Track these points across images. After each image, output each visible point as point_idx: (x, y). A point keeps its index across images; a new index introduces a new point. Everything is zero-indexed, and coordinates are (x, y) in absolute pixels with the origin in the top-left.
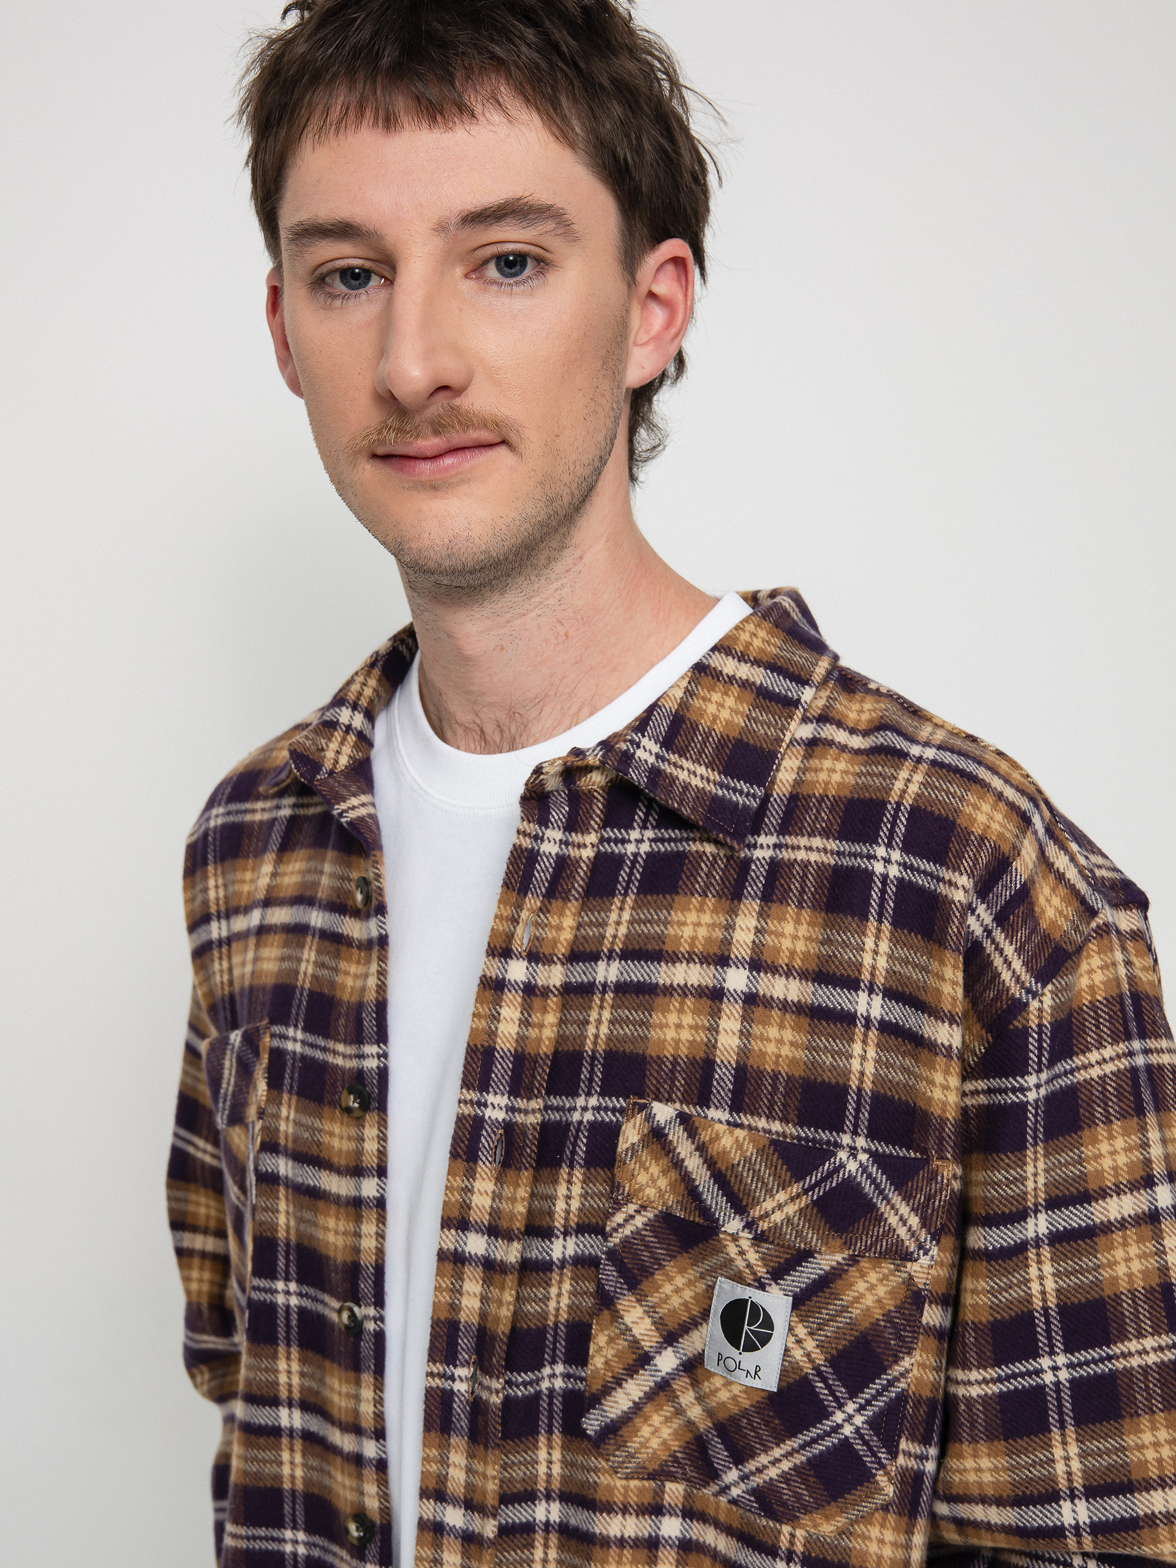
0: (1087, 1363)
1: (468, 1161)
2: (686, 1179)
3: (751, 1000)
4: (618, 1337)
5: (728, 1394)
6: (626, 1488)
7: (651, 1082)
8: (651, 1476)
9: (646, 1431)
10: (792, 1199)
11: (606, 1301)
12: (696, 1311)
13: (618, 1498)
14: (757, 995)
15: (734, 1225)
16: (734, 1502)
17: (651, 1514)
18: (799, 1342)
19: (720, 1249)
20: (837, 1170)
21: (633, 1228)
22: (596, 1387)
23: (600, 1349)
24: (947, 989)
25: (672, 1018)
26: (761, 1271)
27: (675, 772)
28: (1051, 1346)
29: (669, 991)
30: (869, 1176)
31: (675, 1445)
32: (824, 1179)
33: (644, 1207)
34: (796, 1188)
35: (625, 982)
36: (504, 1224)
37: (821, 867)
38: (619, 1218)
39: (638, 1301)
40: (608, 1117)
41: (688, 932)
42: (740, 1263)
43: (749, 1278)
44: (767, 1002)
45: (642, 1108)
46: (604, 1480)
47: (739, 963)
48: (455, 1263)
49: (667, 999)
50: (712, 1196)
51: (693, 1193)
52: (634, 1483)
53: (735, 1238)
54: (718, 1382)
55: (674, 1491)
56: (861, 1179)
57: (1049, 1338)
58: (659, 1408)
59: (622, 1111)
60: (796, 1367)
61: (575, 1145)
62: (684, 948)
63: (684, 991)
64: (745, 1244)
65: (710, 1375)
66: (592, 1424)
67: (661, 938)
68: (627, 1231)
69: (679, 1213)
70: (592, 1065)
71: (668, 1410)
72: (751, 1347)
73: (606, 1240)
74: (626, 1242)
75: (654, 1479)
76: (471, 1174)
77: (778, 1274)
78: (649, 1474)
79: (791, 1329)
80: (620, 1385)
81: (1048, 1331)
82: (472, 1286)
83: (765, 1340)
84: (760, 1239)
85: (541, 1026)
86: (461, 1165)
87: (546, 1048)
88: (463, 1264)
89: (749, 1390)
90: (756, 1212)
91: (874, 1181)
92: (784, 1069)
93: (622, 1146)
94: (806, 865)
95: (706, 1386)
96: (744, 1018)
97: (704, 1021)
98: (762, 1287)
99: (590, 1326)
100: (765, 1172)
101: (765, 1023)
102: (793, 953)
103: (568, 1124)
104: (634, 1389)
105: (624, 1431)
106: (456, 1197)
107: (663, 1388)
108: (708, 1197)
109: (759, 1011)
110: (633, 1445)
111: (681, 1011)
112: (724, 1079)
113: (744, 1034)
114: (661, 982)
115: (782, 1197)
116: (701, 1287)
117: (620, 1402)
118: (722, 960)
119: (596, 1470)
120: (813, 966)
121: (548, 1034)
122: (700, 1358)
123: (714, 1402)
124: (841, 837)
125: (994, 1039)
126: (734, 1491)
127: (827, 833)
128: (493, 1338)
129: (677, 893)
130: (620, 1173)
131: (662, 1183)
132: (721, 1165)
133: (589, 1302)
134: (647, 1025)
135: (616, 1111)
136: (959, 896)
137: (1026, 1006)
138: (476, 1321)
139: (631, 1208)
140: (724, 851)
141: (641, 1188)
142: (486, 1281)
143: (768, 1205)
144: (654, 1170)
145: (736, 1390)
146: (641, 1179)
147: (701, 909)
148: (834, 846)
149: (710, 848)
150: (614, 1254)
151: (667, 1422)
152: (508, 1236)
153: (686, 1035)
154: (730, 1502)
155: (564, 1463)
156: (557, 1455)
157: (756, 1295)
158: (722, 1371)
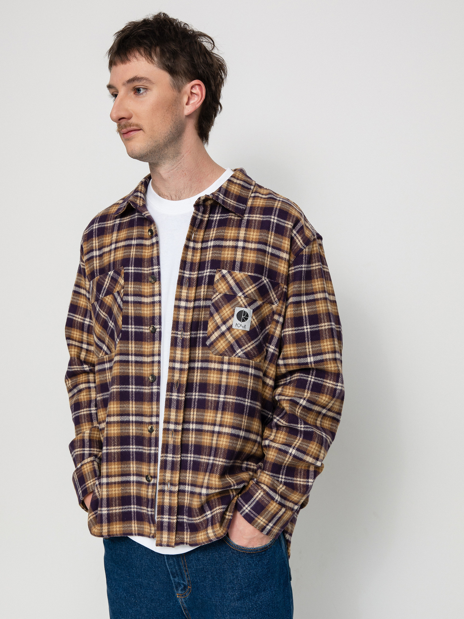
0: (314, 328)
1: (181, 285)
2: (230, 285)
3: (244, 248)
4: (213, 323)
5: (238, 333)
6: (215, 357)
7: (221, 266)
8: (221, 355)
9: (219, 344)
10: (253, 288)
11: (211, 315)
12: (230, 315)
13: (213, 359)
14: (245, 247)
15: (240, 294)
16: (239, 357)
17: (221, 363)
18: (254, 320)
19: (237, 300)
20: (262, 282)
21: (218, 298)
22: (209, 334)
23: (210, 326)
24: (286, 246)
25: (226, 252)
26: (246, 304)
27: (227, 201)
28: (306, 324)
29: (225, 247)
31: (226, 348)
32: (260, 284)
33: (220, 293)
34: (254, 285)
35: (215, 245)
36: (189, 299)
37: (259, 221)
38: (215, 296)
39: (218, 314)
40: (212, 274)
41: (229, 235)
42: (241, 303)
43: (243, 306)
44: (247, 249)
45: (220, 271)
46: (210, 355)
47: (241, 241)
48: (178, 307)
49: (225, 249)
50: (236, 289)
51: (231, 288)
52: (217, 356)
53: (240, 297)
54: (236, 330)
55: (226, 358)
56: (267, 285)
57: (306, 322)
58: (222, 339)
59: (215, 272)
60: (253, 325)
61: (205, 280)
62: (229, 238)
63: (229, 247)
64: (242, 298)
65: (233, 329)
66: (208, 343)
67: (223, 236)
68: (216, 299)
69: (228, 293)
70: (208, 263)
71: (224, 339)
72: (243, 321)
73: (212, 301)
74: (216, 301)
75: (221, 356)
76: (181, 288)
77: (249, 305)
78: (220, 354)
79: (252, 317)
80: (214, 333)
81: (306, 321)
82: (182, 313)
83: (247, 319)
84: (246, 297)
85: (196, 256)
86: (179, 286)
87: (198, 261)
88: (180, 307)
89: (243, 331)
90: (245, 291)
91: (269, 286)
92: (251, 262)
93: (215, 280)
94: (255, 220)
95: (233, 332)
96: (242, 252)
97: (233, 253)
98: (246, 307)
99: (208, 321)
100: (247, 282)
101: (247, 253)
102: (253, 238)
103: (203, 276)
104: (216, 334)
105: (215, 344)
106: (178, 293)
107: (223, 334)
108: (234, 289)
109: (245, 250)
110: (216, 347)
111: (228, 251)
112: (238, 264)
113: (242, 255)
114: (224, 245)
115: (251, 287)
116: (231, 310)
117: (213, 338)
118: (237, 240)
119: (209, 353)
120: (257, 240)
121: (198, 258)
122: (231, 326)
123: (235, 335)
124: (263, 215)
125: (296, 257)
126: (239, 354)
127: (260, 214)
128: (187, 324)
129: (226, 226)
130: (215, 286)
131: (224, 287)
132: (238, 281)
133: (208, 316)
134: (221, 254)
135: (214, 272)
136: (289, 226)
137: (303, 250)
138: (183, 321)
139: (217, 294)
140: (236, 218)
141: (220, 289)
142: (185, 312)
143: (248, 289)
144: (223, 285)
145: (240, 331)
146: (220, 287)
147: (232, 230)
148: (262, 216)
149: (233, 217)
150: (213, 304)
151: (224, 342)
152: (190, 301)
153: (229, 256)
154: (238, 357)
155: (202, 353)
156: (200, 352)
157: (245, 309)
158: (237, 327)
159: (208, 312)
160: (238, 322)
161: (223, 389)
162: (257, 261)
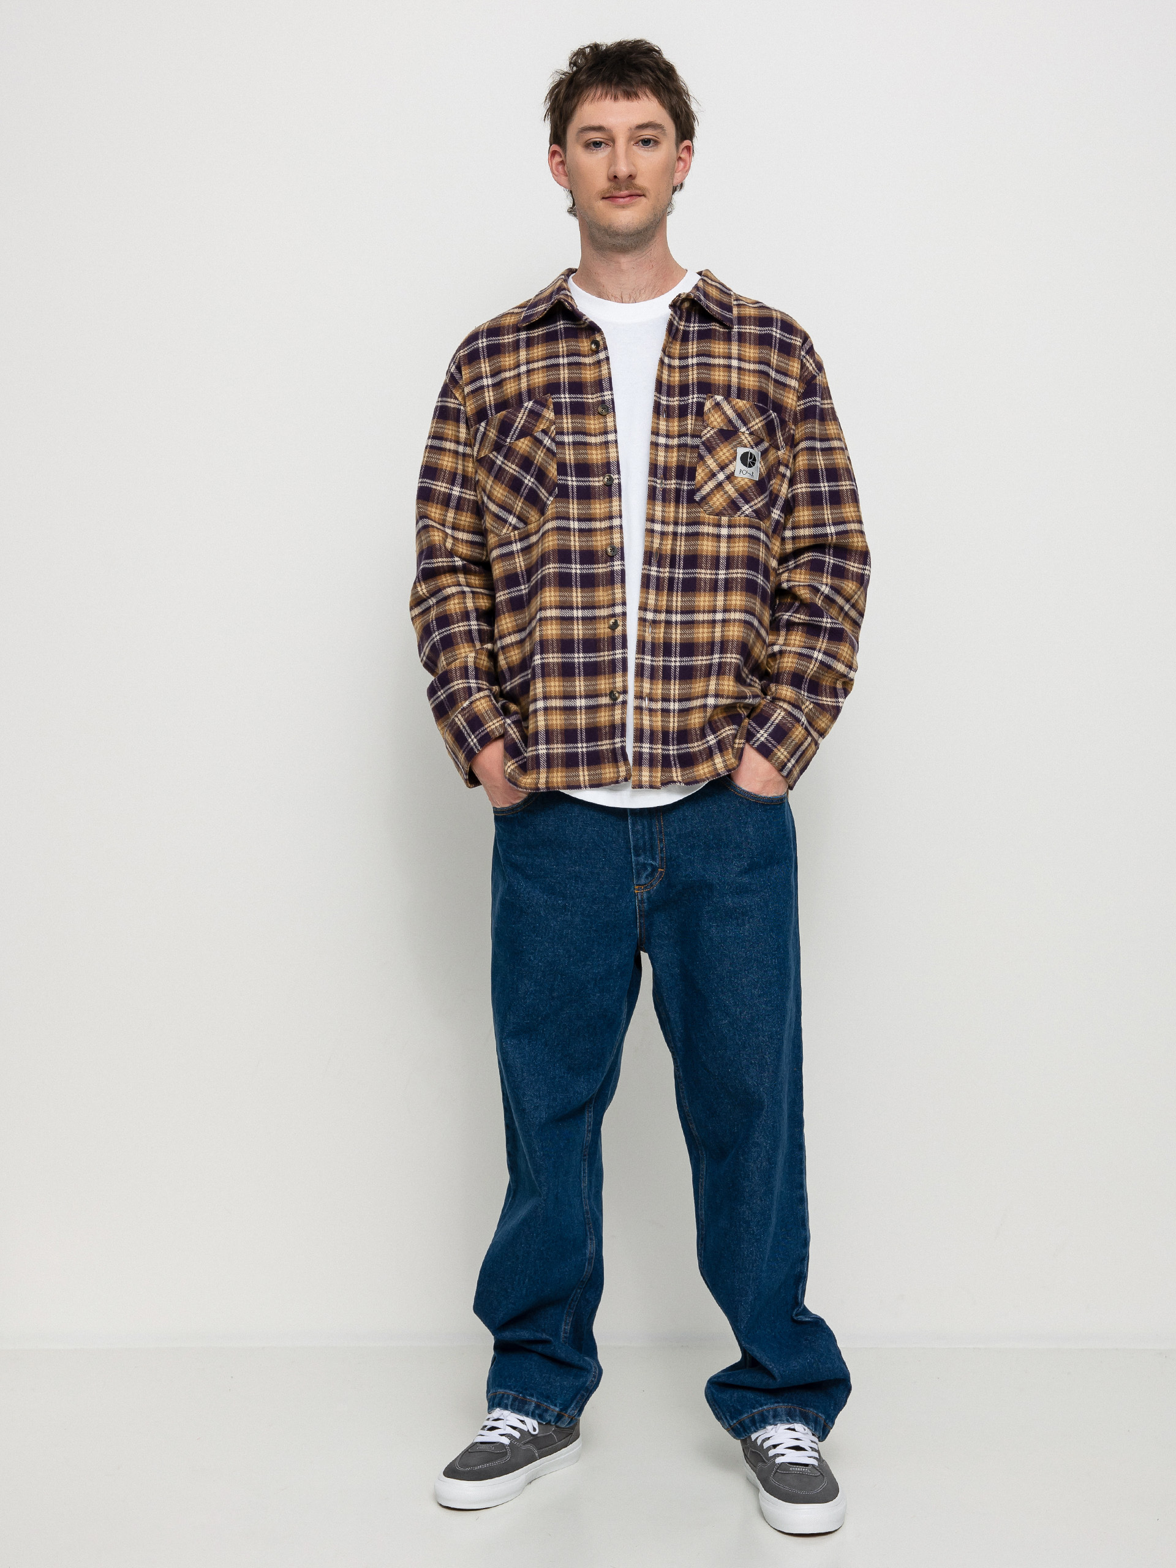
0: (833, 486)
1: (658, 415)
2: (727, 417)
3: (739, 369)
4: (705, 469)
5: (743, 483)
6: (709, 518)
7: (713, 390)
8: (717, 515)
9: (714, 500)
10: (759, 422)
11: (701, 458)
12: (731, 458)
13: (706, 521)
14: (741, 367)
15: (743, 429)
16: (747, 516)
17: (717, 526)
18: (762, 466)
19: (740, 437)
20: (768, 416)
21: (710, 434)
22: (698, 486)
23: (699, 474)
24: (795, 369)
25: (717, 373)
26: (752, 443)
27: (710, 305)
28: (823, 480)
29: (714, 365)
30: (776, 420)
31: (725, 504)
32: (765, 419)
33: (713, 428)
34: (761, 418)
35: (699, 363)
36: (671, 434)
37: (754, 334)
38: (705, 431)
39: (712, 457)
40: (702, 400)
41: (717, 349)
42: (745, 441)
43: (748, 445)
44: (744, 370)
45: (712, 397)
46: (700, 515)
47: (735, 358)
48: (656, 446)
49: (714, 368)
50: (737, 422)
51: (730, 421)
52: (711, 517)
53: (743, 433)
54: (739, 479)
55: (725, 520)
56: (774, 420)
57: (823, 478)
58: (718, 492)
59: (705, 399)
60: (762, 474)
61: (691, 409)
62: (717, 354)
63: (719, 365)
64: (747, 436)
65: (736, 478)
66: (697, 498)
67: (708, 351)
68: (708, 435)
69: (726, 428)
70: (693, 387)
71: (722, 493)
72: (750, 466)
73: (702, 439)
74: (708, 439)
75: (718, 516)
76: (659, 419)
77: (757, 444)
78: (716, 513)
79: (760, 462)
80: (706, 484)
81: (822, 475)
82: (661, 454)
83: (753, 464)
84: (751, 434)
85: (674, 377)
86: (656, 416)
87: (678, 383)
88: (658, 446)
89: (750, 480)
90: (749, 426)
92: (751, 387)
93: (706, 409)
94: (749, 333)
95: (736, 482)
96: (738, 374)
97: (726, 374)
98: (753, 448)
99: (696, 467)
100: (752, 414)
101: (745, 376)
102: (750, 356)
103: (688, 404)
104: (711, 485)
105: (708, 499)
106: (655, 425)
107: (720, 485)
108: (735, 422)
109: (742, 372)
110: (710, 503)
111: (719, 371)
112: (734, 390)
113: (739, 378)
114: (711, 363)
115: (757, 421)
116: (732, 451)
117: (707, 489)
118: (730, 357)
119: (699, 512)
120: (757, 359)
121: (677, 379)
122: (733, 473)
123: (738, 486)
124: (759, 326)
125: (807, 386)
126: (747, 512)
127: (755, 325)
128: (671, 468)
129: (710, 340)
130: (706, 418)
131: (719, 420)
132: (739, 411)
133: (695, 460)
134: (709, 374)
135: (703, 398)
136: (798, 343)
137: (816, 377)
138: (663, 464)
139: (709, 429)
140: (722, 329)
141: (712, 422)
142: (666, 451)
143: (753, 423)
144: (716, 416)
145: (746, 480)
146: (712, 419)
147: (719, 344)
148: (758, 328)
149: (717, 329)
150: (703, 443)
151: (722, 496)
152: (673, 437)
153: (721, 378)
154: (745, 516)
155: (687, 513)
156: (685, 511)
157: (751, 450)
158: (742, 475)
159: (696, 454)
160: (743, 468)
161: (723, 562)
162: (760, 387)
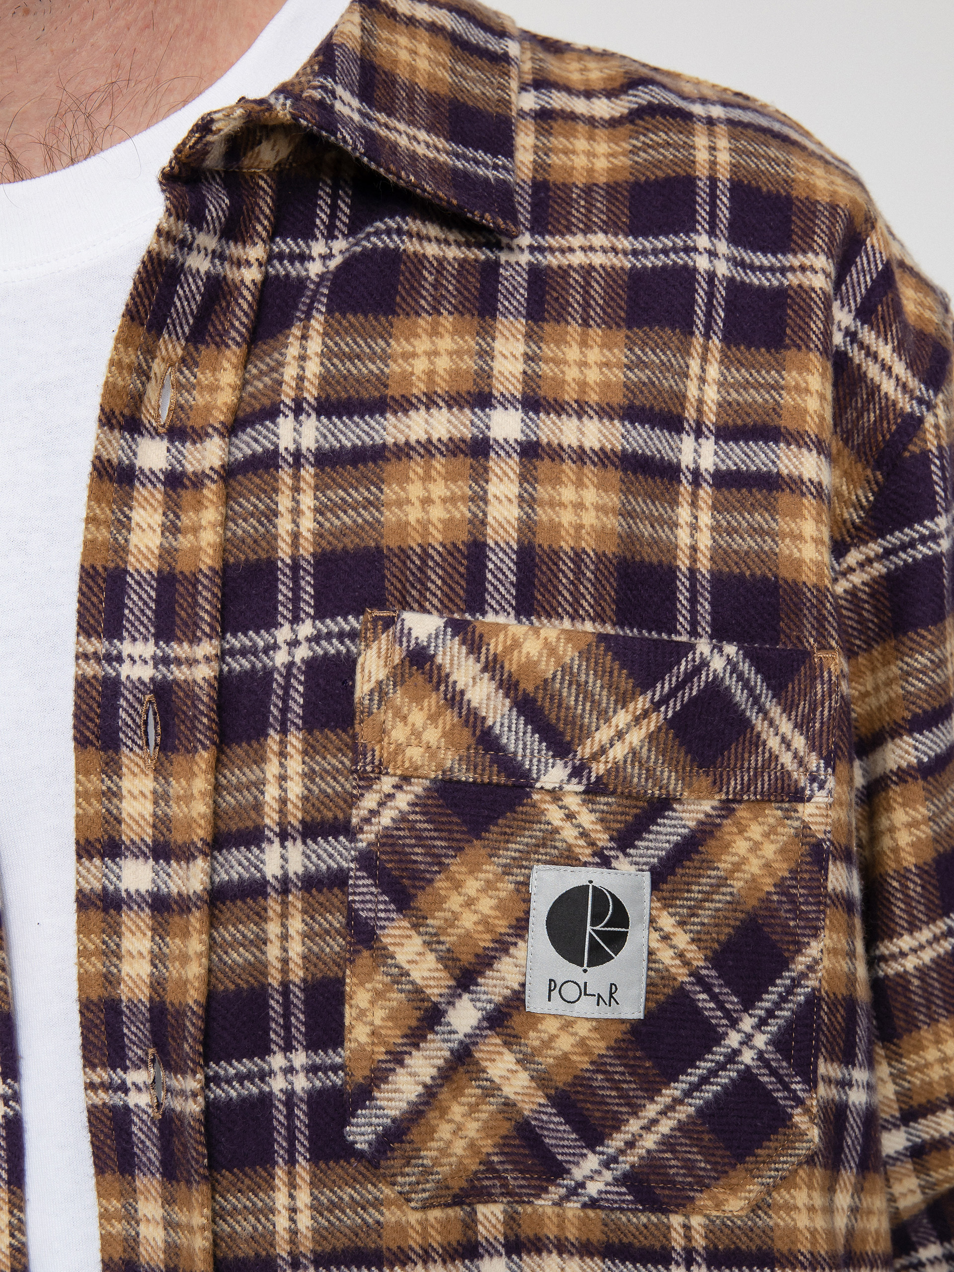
1: (105, 748)
3: (530, 450)
4: (387, 988)
5: (572, 1040)
6: (423, 1223)
7: (391, 585)
8: (458, 1200)
9: (444, 1131)
10: (637, 720)
11: (363, 935)
12: (502, 926)
13: (414, 1240)
14: (538, 443)
15: (554, 774)
17: (463, 1258)
18: (666, 938)
19: (536, 817)
20: (697, 670)
21: (394, 813)
22: (360, 1074)
23: (362, 1013)
24: (813, 404)
25: (415, 490)
26: (602, 838)
29: (404, 451)
30: (740, 677)
31: (487, 1146)
32: (680, 686)
33: (406, 779)
34: (642, 703)
35: (332, 450)
36: (178, 837)
37: (611, 272)
38: (370, 801)
39: (415, 926)
40: (333, 647)
41: (420, 366)
42: (569, 833)
43: (585, 853)
44: (556, 453)
45: (389, 623)
46: (390, 1216)
47: (507, 402)
48: (105, 910)
49: (401, 466)
51: (486, 740)
52: (435, 1214)
53: (555, 795)
54: (550, 1027)
55: (489, 1216)
56: (731, 682)
58: (458, 1093)
59: (353, 635)
60: (665, 976)
61: (286, 698)
62: (419, 388)
64: (573, 802)
65: (535, 1019)
66: (362, 1132)
67: (382, 381)
68: (386, 819)
69: (465, 776)
70: (296, 579)
71: (472, 1093)
72: (599, 957)
73: (352, 838)
74: (387, 837)
75: (463, 1206)
76: (113, 768)
77: (626, 839)
78: (455, 1196)
79: (652, 921)
80: (400, 1063)
82: (136, 942)
83: (617, 941)
85: (196, 530)
86: (95, 756)
87: (209, 559)
88: (118, 909)
89: (601, 1025)
90: (585, 750)
91: (746, 685)
92: (588, 544)
93: (363, 687)
94: (587, 270)
95: (533, 1039)
96: (523, 478)
97: (463, 488)
98: (605, 862)
99: (341, 982)
100: (596, 685)
101: (556, 481)
102: (583, 385)
103: (268, 673)
104: (422, 1066)
105: (414, 1135)
106: (96, 807)
107: (462, 1061)
108: (509, 741)
109: (544, 466)
110: (429, 1155)
111: (427, 478)
112: (501, 568)
114: (390, 441)
115: (622, 718)
116: (507, 887)
117: (401, 1092)
118: (481, 400)
120: (617, 398)
122: (517, 999)
123: (547, 1060)
124: (635, 231)
126: (593, 1189)
127: (612, 227)
129: (395, 313)
130: (364, 732)
131: (432, 735)
132: (528, 686)
133: (336, 944)
134: (375, 505)
135: (341, 636)
136: (819, 282)
138: (145, 995)
139: (387, 784)
140: (453, 253)
141: (399, 749)
143: (603, 735)
144: (417, 717)
145: (583, 1029)
146: (399, 733)
147: (434, 332)
148: (624, 243)
149: (431, 250)
150: (366, 860)
151: (473, 1108)
153: (437, 513)
154: (585, 1206)
155: (317, 1208)
156: (304, 1197)
157: (599, 878)
158: (557, 1006)
159: (337, 920)
160: (565, 970)
